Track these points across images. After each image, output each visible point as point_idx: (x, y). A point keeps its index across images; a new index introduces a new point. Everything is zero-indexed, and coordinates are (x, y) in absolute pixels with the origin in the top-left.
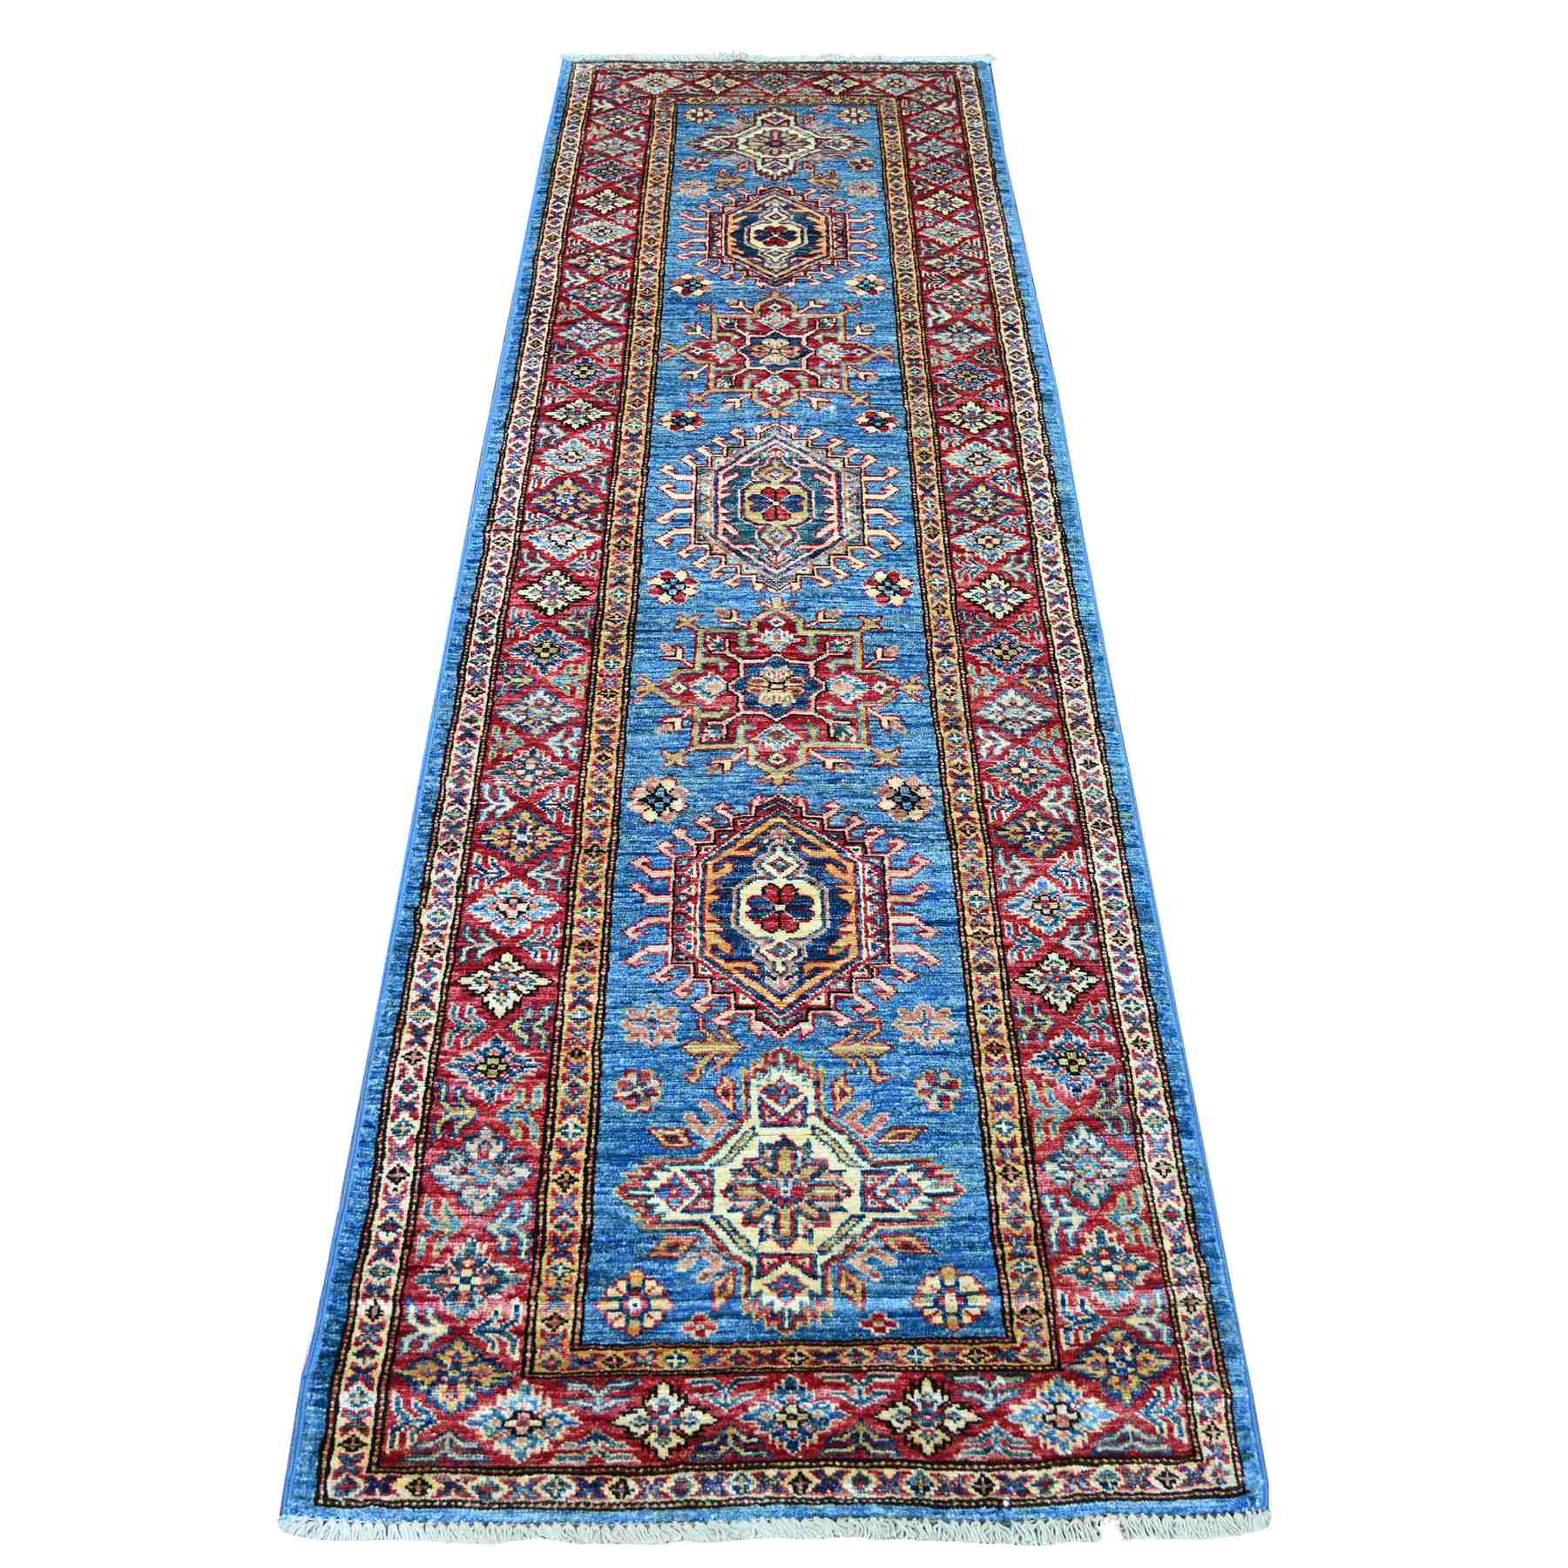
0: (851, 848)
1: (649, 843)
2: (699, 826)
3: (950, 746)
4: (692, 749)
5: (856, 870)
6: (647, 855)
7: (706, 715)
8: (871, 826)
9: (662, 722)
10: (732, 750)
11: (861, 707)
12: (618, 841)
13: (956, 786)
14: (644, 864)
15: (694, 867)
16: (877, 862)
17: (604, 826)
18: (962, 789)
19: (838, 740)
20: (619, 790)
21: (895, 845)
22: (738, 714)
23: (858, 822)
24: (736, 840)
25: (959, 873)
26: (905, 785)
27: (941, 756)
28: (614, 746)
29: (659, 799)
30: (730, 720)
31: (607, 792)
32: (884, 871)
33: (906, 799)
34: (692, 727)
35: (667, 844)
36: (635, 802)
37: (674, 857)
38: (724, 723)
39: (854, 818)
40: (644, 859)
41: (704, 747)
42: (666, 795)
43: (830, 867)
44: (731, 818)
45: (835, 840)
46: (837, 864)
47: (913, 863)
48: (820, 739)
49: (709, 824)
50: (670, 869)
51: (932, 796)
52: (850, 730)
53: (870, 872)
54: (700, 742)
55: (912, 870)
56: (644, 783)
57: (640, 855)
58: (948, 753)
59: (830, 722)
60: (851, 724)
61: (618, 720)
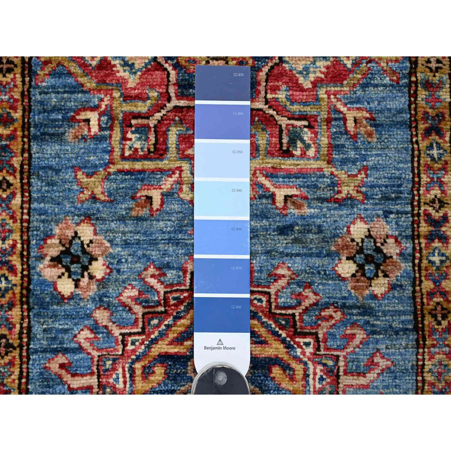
0: (301, 341)
1: (66, 331)
2: (124, 305)
3: (429, 167)
4: (113, 169)
5: (306, 376)
6: (66, 351)
7: (127, 108)
8: (327, 306)
9: (73, 119)
10: (161, 171)
11: (322, 93)
12: (29, 328)
13: (430, 238)
14: (62, 366)
15: (120, 370)
16: (330, 363)
17: (11, 305)
18: (437, 244)
19: (293, 156)
20: (26, 243)
21: (353, 336)
22: (170, 106)
23: (312, 299)
24: (168, 327)
25: (423, 381)
26: (369, 236)
27: (416, 185)
28: (16, 162)
29: (76, 259)
30: (158, 116)
31: (14, 246)
32: (338, 376)
33: (369, 259)
34: (111, 128)
35: (86, 333)
36: (47, 261)
37: (95, 354)
38: (152, 122)
39: (307, 292)
40: (61, 359)
41: (127, 166)
42: (84, 251)
43: (276, 371)
44: (161, 289)
45: (282, 328)
46: (286, 367)
47: (371, 365)
48: (270, 154)
49: (136, 300)
50: (92, 374)
51: (401, 254)
52: (307, 135)
53: (321, 379)
54: (123, 157)
55: (371, 376)
56: (57, 231)
57: (56, 351)
58: (425, 178)
59: (283, 121)
60: (310, 127)
61: (18, 115)
